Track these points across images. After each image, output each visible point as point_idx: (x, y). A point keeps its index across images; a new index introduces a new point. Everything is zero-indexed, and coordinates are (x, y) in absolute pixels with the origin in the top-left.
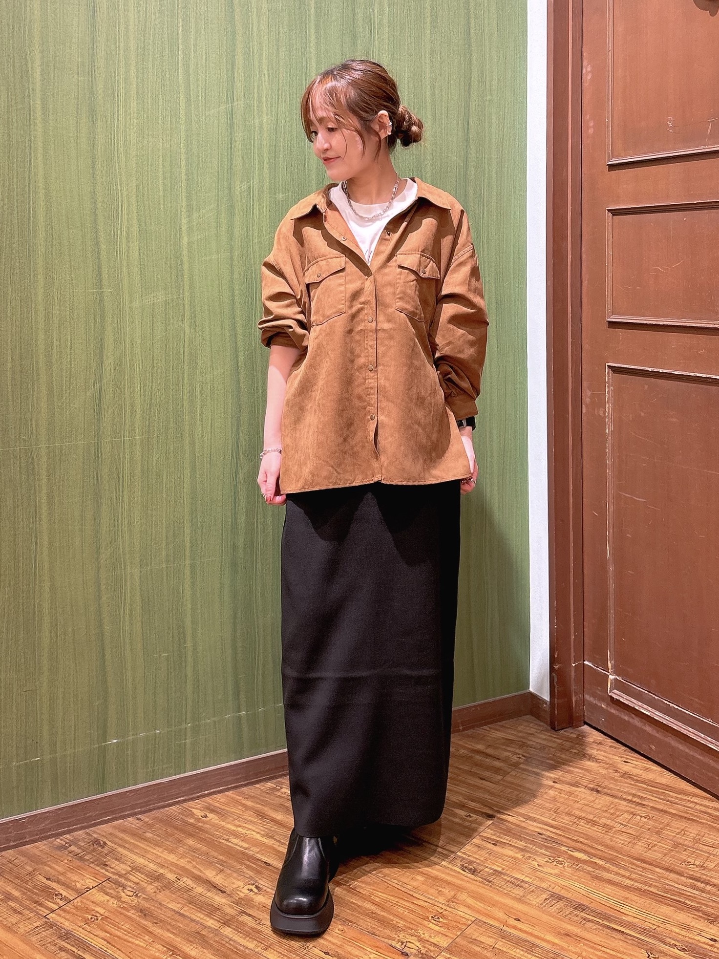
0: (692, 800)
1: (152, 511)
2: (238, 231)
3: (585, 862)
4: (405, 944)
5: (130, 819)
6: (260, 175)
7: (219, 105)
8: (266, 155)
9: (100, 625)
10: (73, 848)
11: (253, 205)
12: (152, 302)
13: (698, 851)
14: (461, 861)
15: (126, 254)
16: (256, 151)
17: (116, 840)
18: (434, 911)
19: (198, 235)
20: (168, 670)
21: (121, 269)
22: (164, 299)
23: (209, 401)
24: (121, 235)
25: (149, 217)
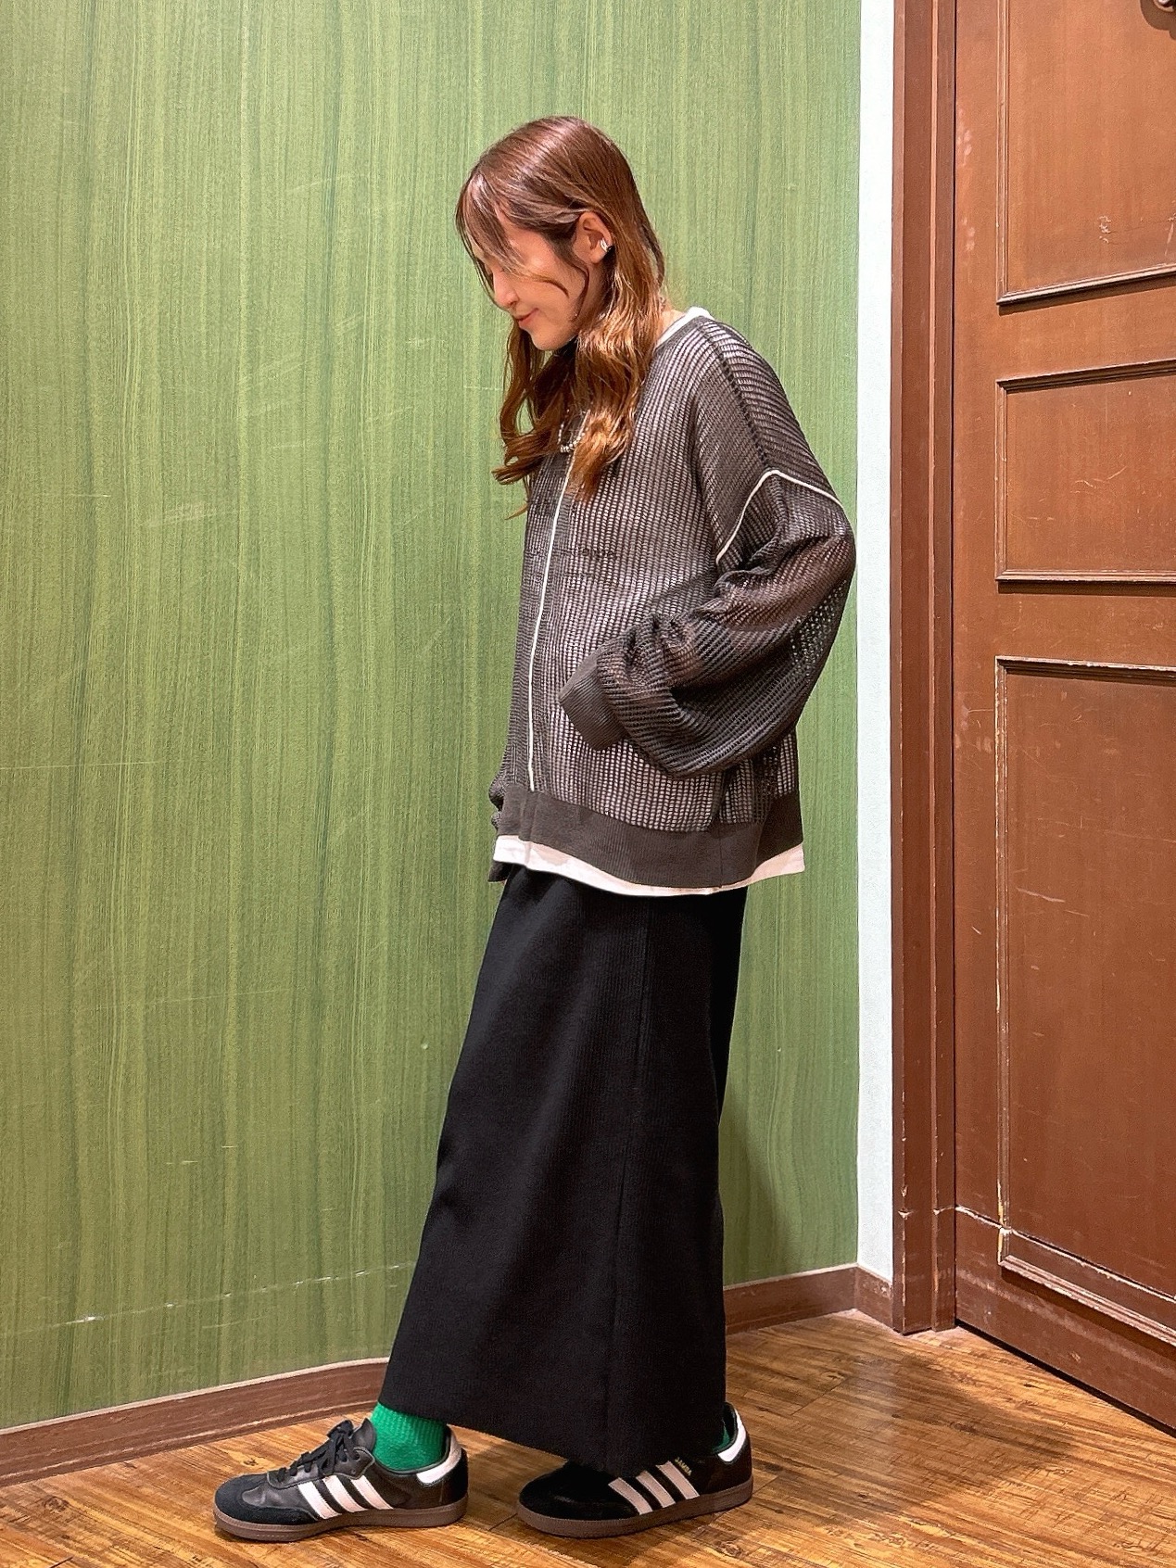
0: (1143, 1446)
2: (339, 402)
3: (940, 1540)
5: (115, 1465)
6: (380, 303)
7: (311, 180)
8: (391, 269)
9: (71, 1102)
10: (7, 1510)
11: (367, 356)
12: (181, 520)
13: (1147, 1526)
14: (716, 1537)
15: (137, 433)
16: (374, 261)
17: (87, 1498)
19: (266, 405)
20: (191, 1190)
21: (127, 460)
22: (203, 516)
23: (280, 701)
24: (129, 399)
25: (180, 370)
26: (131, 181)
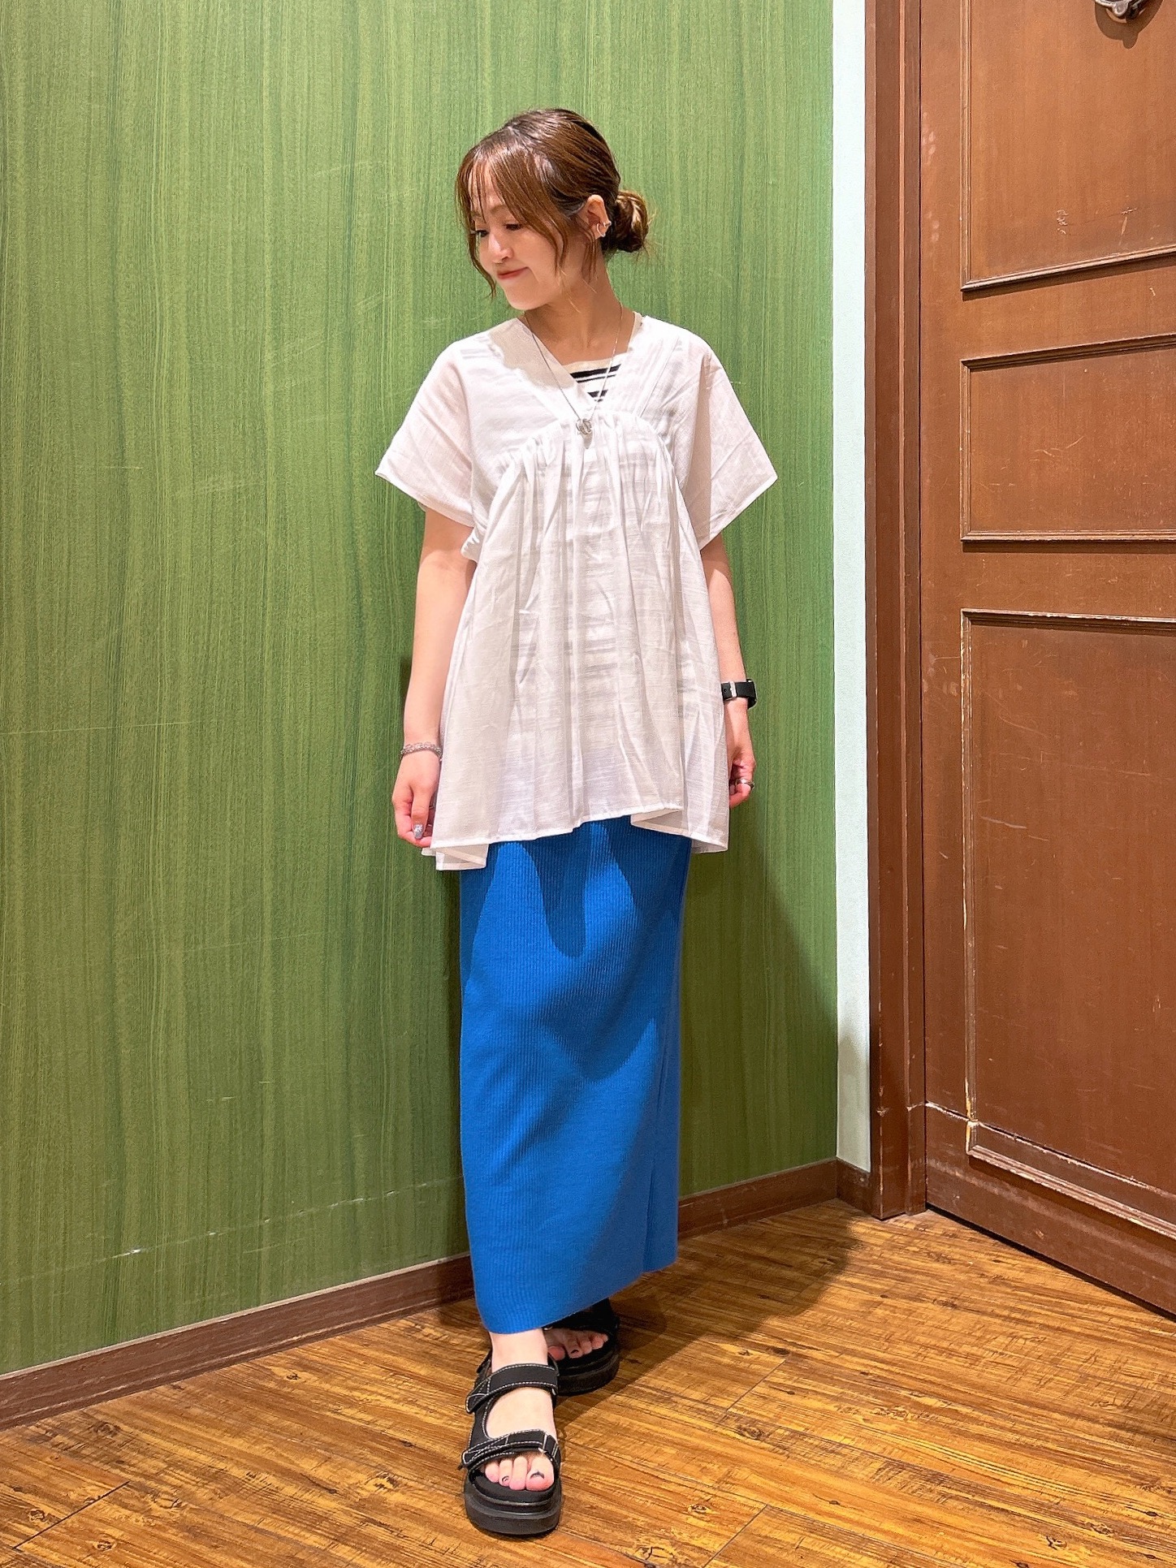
2: (360, 377)
3: (939, 1411)
4: (649, 1551)
5: (161, 1388)
6: (398, 284)
7: (331, 165)
8: (408, 252)
9: (114, 1046)
10: (59, 1438)
11: (386, 334)
12: (211, 491)
14: (736, 1421)
15: (167, 407)
16: (392, 244)
17: (137, 1421)
18: (697, 1499)
19: (291, 380)
20: (231, 1124)
21: (158, 434)
22: (232, 487)
23: (309, 663)
24: (159, 374)
25: (207, 347)
26: (157, 165)
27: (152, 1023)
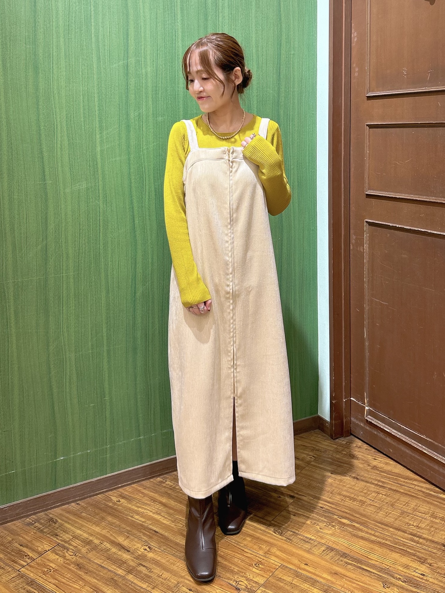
1: (81, 318)
2: (133, 142)
3: (348, 525)
4: (238, 582)
5: (73, 504)
6: (146, 105)
7: (119, 61)
8: (150, 93)
9: (51, 389)
10: (37, 524)
11: (142, 125)
12: (78, 188)
13: (415, 517)
14: (274, 527)
15: (60, 159)
16: (144, 90)
17: (63, 518)
18: (256, 560)
19: (107, 145)
20: (94, 414)
21: (57, 169)
22: (86, 187)
23: (117, 249)
24: (57, 146)
25: (75, 135)
27: (64, 380)
